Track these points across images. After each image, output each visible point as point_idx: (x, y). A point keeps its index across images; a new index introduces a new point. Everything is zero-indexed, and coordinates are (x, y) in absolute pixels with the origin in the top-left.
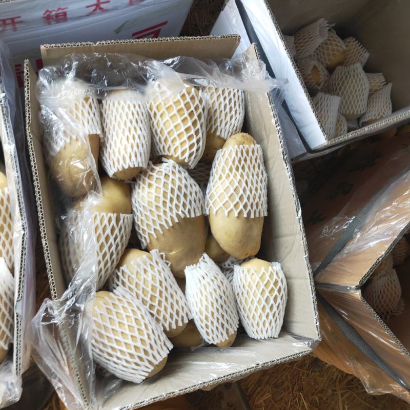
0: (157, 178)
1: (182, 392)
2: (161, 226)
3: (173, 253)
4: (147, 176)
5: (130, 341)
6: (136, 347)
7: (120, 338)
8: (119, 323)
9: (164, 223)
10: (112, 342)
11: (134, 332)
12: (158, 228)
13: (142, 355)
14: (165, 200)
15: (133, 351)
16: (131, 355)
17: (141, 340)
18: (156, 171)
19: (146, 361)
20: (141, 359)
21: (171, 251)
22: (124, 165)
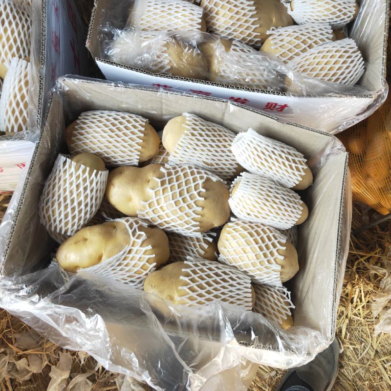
0: (214, 5)
1: (387, 31)
2: (252, 17)
3: (274, 19)
4: (209, 13)
5: (334, 60)
6: (340, 57)
7: (328, 67)
8: (317, 64)
9: (251, 14)
10: (329, 74)
11: (328, 56)
12: (252, 20)
13: (347, 55)
14: (234, 5)
15: (342, 60)
16: (344, 62)
17: (336, 52)
18: (208, 4)
19: (352, 54)
20: (349, 57)
21: (272, 21)
22: (198, 22)
